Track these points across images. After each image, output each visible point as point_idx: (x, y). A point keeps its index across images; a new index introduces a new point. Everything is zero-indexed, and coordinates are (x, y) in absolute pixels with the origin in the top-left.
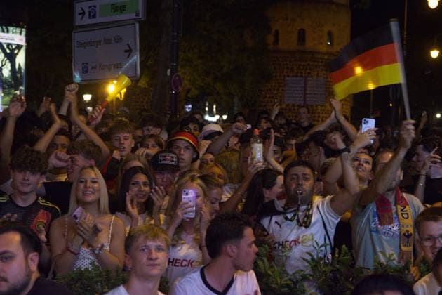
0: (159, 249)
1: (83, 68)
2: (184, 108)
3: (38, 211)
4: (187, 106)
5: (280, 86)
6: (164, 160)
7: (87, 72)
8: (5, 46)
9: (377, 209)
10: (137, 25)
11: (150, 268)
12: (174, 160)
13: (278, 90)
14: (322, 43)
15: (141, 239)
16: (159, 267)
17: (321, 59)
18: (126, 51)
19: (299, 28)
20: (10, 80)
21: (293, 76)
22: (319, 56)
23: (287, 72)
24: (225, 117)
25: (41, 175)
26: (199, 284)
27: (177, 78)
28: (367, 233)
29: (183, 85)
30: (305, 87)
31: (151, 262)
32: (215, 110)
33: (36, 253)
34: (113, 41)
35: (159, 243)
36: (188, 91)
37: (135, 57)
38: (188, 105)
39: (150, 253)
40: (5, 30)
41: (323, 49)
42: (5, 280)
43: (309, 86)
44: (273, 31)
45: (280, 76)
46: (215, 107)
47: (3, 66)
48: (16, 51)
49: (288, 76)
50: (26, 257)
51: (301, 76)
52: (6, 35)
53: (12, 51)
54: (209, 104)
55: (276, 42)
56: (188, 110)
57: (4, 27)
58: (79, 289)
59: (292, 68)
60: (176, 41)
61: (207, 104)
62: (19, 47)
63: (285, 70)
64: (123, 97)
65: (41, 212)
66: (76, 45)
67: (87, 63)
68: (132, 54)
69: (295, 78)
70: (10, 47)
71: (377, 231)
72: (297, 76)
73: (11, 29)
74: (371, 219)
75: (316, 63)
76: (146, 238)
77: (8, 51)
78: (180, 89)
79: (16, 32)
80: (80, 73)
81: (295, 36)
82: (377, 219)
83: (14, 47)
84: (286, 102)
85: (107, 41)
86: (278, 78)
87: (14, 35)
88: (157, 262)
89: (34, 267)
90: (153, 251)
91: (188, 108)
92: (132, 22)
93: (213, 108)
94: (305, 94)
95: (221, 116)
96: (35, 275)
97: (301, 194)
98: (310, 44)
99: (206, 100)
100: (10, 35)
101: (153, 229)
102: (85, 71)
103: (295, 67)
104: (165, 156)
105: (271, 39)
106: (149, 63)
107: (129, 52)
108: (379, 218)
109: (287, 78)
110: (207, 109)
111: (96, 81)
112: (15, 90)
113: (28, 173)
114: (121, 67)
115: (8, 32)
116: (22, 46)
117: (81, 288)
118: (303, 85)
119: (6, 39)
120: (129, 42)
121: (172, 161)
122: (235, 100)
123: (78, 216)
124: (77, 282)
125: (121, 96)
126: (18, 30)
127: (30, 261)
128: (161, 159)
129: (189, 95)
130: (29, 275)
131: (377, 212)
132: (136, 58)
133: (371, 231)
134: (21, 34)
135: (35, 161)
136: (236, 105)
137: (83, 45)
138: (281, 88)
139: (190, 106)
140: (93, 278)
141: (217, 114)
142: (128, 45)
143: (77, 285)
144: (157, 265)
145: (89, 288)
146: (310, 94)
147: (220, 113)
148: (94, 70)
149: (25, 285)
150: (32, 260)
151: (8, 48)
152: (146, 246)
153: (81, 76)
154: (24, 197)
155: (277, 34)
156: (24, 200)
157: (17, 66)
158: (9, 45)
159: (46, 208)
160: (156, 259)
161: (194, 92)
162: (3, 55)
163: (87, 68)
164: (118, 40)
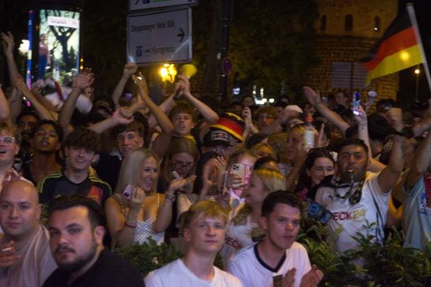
0: (217, 226)
1: (137, 51)
2: (232, 92)
3: (90, 187)
4: (235, 90)
5: (326, 71)
6: (217, 137)
7: (140, 55)
8: (57, 30)
9: (426, 191)
10: (190, 10)
11: (208, 244)
12: (226, 136)
13: (325, 74)
14: (369, 29)
15: (201, 215)
16: (216, 244)
17: (368, 44)
18: (179, 35)
19: (346, 14)
20: (62, 62)
21: (339, 61)
22: (366, 42)
23: (334, 57)
24: (272, 101)
25: (95, 154)
26: (253, 260)
27: (227, 62)
28: (415, 214)
29: (232, 69)
30: (352, 72)
31: (210, 239)
32: (262, 93)
33: (101, 227)
34: (166, 25)
35: (218, 221)
36: (237, 74)
37: (187, 41)
38: (236, 88)
39: (209, 229)
40: (57, 14)
41: (369, 34)
42: (73, 251)
43: (356, 70)
44: (321, 16)
45: (327, 61)
46: (262, 90)
47: (55, 48)
48: (68, 34)
49: (335, 61)
50: (93, 230)
51: (348, 61)
52: (57, 18)
53: (64, 34)
54: (257, 87)
55: (323, 27)
56: (236, 93)
57: (56, 11)
58: (136, 263)
59: (339, 53)
60: (226, 26)
61: (255, 87)
62: (71, 30)
63: (332, 55)
64: (173, 80)
65: (93, 189)
66: (131, 29)
67: (141, 47)
68: (185, 38)
69: (341, 63)
70: (62, 31)
71: (425, 213)
72: (343, 61)
73: (63, 12)
74: (420, 201)
75: (362, 48)
76: (206, 215)
77: (60, 34)
78: (230, 73)
79: (68, 16)
80: (134, 56)
81: (342, 22)
82: (425, 200)
83: (66, 30)
84: (333, 86)
85: (161, 26)
86: (325, 63)
87: (66, 19)
88: (214, 239)
89: (99, 240)
90: (212, 228)
91: (237, 91)
92: (184, 7)
93: (260, 92)
94: (352, 78)
95: (268, 100)
96: (100, 248)
97: (353, 172)
98: (357, 30)
99: (254, 84)
100: (62, 19)
101: (212, 206)
102: (139, 54)
103: (342, 52)
104: (217, 134)
105: (318, 24)
106: (199, 47)
107: (182, 36)
108: (427, 199)
109: (334, 63)
110: (254, 92)
111: (148, 64)
112: (67, 72)
113: (83, 150)
114: (174, 51)
115: (60, 15)
116: (75, 29)
117: (139, 262)
118: (350, 70)
119: (59, 23)
120: (182, 27)
121: (224, 138)
122: (282, 84)
123: (130, 193)
124: (134, 256)
125: (171, 79)
126: (71, 14)
127: (95, 234)
128: (214, 136)
129: (238, 79)
130: (95, 247)
131: (426, 194)
132: (189, 42)
133: (419, 212)
134: (73, 17)
135: (90, 140)
136: (283, 88)
137: (137, 29)
138: (328, 73)
139: (238, 89)
140: (150, 252)
141: (264, 97)
142: (181, 29)
143: (135, 259)
144: (214, 242)
145: (145, 262)
146: (357, 79)
147: (267, 96)
148: (148, 53)
149: (91, 257)
150: (98, 233)
151: (60, 31)
152: (205, 223)
153: (135, 59)
154: (78, 175)
155: (324, 19)
156: (77, 178)
157: (69, 49)
158: (61, 28)
159: (97, 185)
160: (214, 236)
161: (243, 76)
162: (55, 38)
163: (141, 51)
164: (171, 24)
